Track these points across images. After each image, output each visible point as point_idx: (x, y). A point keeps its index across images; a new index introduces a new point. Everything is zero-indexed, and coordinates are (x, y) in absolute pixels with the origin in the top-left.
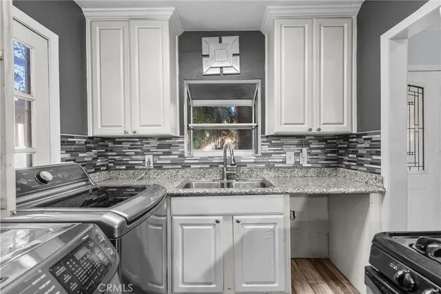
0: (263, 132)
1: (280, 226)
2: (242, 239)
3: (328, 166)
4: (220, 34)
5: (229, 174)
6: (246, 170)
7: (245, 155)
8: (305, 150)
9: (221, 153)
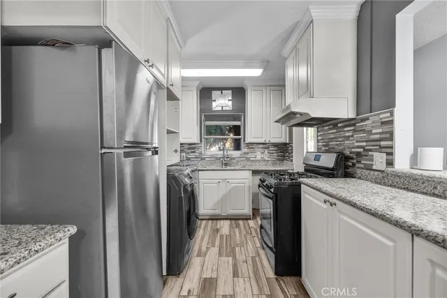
0: (244, 141)
1: (247, 185)
2: (230, 191)
3: (279, 160)
4: (221, 89)
5: (226, 163)
6: (235, 161)
7: (236, 154)
8: (266, 151)
9: (222, 152)
